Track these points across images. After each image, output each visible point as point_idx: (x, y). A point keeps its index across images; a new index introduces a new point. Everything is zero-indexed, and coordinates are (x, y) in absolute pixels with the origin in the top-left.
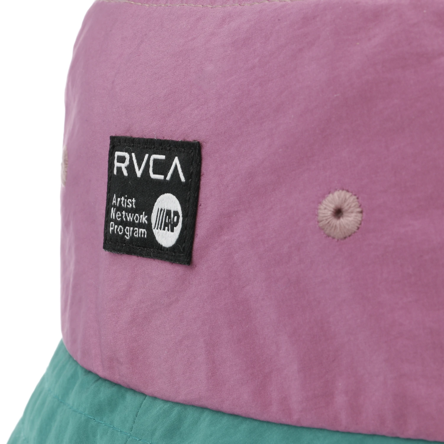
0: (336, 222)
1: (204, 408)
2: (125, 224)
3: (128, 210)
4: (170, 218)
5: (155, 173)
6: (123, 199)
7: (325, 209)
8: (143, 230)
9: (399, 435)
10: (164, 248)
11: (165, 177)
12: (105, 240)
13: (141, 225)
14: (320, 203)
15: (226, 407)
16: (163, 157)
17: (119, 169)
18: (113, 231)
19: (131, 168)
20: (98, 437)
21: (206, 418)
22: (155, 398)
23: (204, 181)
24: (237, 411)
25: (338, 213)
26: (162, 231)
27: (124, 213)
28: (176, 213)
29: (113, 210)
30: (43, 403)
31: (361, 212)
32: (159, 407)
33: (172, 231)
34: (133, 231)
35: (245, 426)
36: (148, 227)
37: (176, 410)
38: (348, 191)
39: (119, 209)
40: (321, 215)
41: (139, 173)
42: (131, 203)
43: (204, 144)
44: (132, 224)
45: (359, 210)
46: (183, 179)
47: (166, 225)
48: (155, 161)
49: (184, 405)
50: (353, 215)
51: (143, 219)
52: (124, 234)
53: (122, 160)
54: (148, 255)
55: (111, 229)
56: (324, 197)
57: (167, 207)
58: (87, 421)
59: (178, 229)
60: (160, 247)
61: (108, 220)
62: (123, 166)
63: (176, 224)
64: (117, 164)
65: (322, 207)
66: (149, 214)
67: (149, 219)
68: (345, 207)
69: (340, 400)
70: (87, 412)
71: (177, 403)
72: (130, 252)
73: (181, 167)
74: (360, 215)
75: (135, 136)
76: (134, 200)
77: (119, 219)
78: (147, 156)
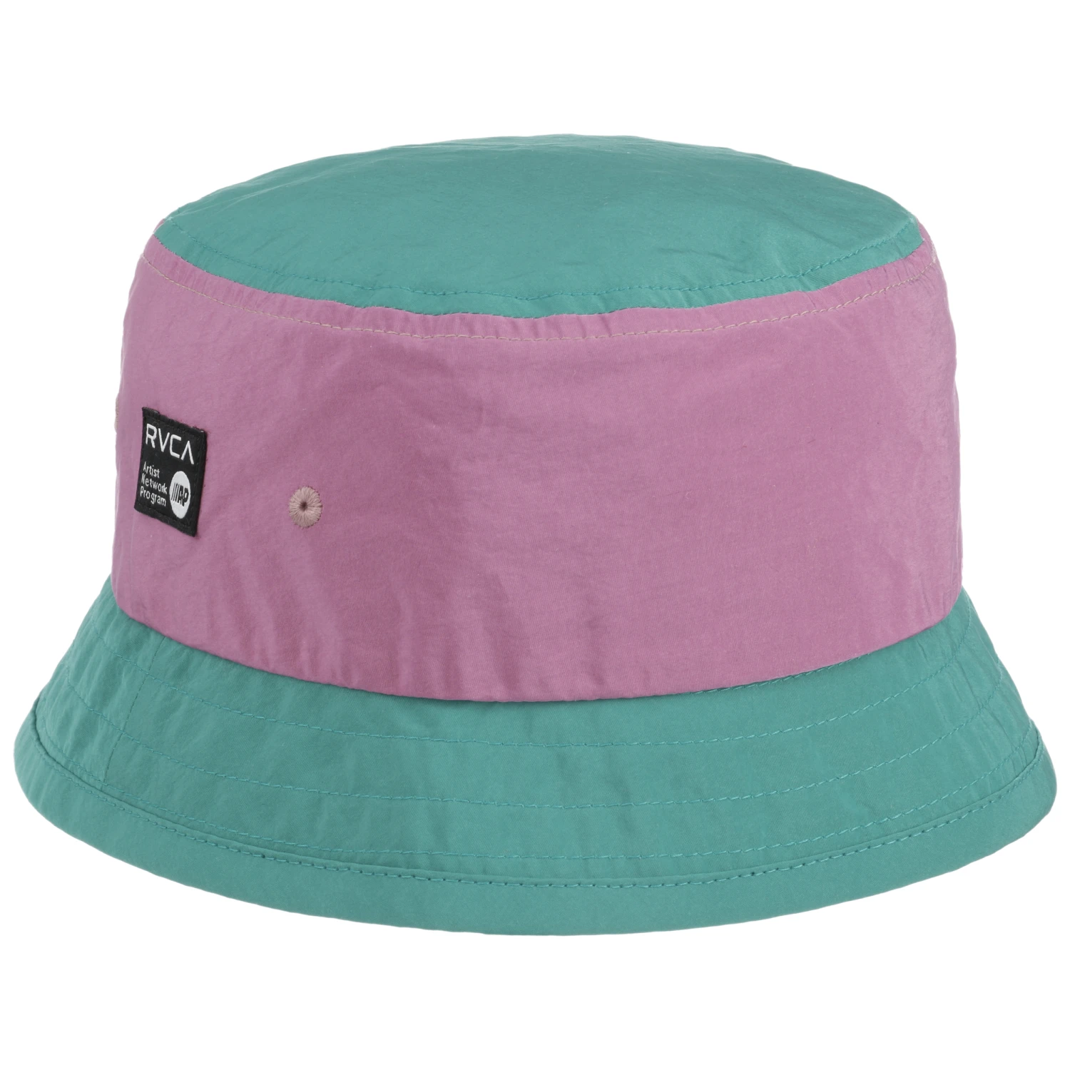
0: (301, 513)
1: (206, 653)
2: (152, 490)
3: (155, 479)
4: (182, 493)
5: (173, 451)
6: (151, 468)
7: (294, 502)
8: (164, 500)
9: (346, 686)
10: (178, 518)
11: (181, 456)
12: (137, 501)
13: (162, 495)
14: (291, 496)
15: (222, 653)
16: (179, 438)
17: (149, 440)
18: (143, 494)
19: (157, 441)
20: (123, 675)
21: (208, 660)
22: (171, 639)
23: (208, 466)
24: (230, 657)
25: (304, 506)
26: (176, 503)
27: (151, 480)
28: (186, 490)
29: (143, 476)
30: (87, 633)
31: (321, 506)
32: (174, 647)
33: (183, 505)
34: (157, 498)
35: (235, 671)
36: (167, 497)
37: (187, 651)
38: (312, 488)
39: (148, 476)
40: (290, 507)
41: (163, 448)
42: (156, 473)
43: (209, 433)
44: (156, 492)
45: (320, 504)
46: (192, 462)
47: (180, 498)
48: (174, 440)
49: (193, 648)
50: (315, 508)
51: (164, 489)
52: (151, 499)
53: (151, 432)
54: (165, 521)
55: (141, 492)
56: (294, 492)
57: (181, 483)
58: (116, 659)
59: (187, 504)
60: (174, 517)
61: (140, 484)
62: (153, 438)
63: (185, 500)
64: (148, 435)
65: (292, 500)
66: (168, 486)
67: (168, 490)
68: (309, 502)
69: (304, 656)
70: (116, 651)
71: (187, 646)
72: (153, 516)
73: (192, 450)
74: (320, 509)
75: (163, 412)
76: (158, 471)
77: (147, 485)
78: (168, 434)
